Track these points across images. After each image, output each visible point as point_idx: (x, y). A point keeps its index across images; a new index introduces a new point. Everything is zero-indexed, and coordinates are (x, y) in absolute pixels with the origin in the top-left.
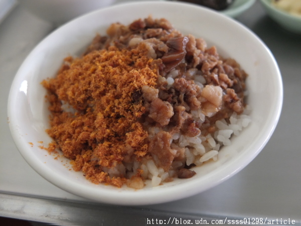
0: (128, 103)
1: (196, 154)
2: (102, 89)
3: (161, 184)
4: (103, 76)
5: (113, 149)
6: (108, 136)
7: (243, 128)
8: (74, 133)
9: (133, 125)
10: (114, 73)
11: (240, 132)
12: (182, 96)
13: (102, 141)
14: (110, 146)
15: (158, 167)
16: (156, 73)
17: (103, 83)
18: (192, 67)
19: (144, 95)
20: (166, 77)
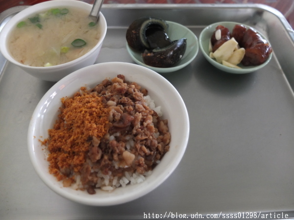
0: (84, 140)
1: (103, 183)
2: (79, 124)
3: (77, 190)
4: (82, 118)
5: (67, 160)
6: (69, 151)
7: (137, 183)
8: (58, 140)
9: (81, 153)
10: (88, 120)
11: (134, 184)
12: (110, 151)
13: (65, 152)
14: (67, 157)
15: (81, 180)
16: (106, 131)
17: (80, 122)
18: (131, 134)
19: (92, 141)
20: (111, 135)
